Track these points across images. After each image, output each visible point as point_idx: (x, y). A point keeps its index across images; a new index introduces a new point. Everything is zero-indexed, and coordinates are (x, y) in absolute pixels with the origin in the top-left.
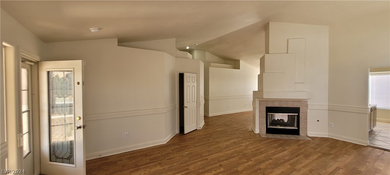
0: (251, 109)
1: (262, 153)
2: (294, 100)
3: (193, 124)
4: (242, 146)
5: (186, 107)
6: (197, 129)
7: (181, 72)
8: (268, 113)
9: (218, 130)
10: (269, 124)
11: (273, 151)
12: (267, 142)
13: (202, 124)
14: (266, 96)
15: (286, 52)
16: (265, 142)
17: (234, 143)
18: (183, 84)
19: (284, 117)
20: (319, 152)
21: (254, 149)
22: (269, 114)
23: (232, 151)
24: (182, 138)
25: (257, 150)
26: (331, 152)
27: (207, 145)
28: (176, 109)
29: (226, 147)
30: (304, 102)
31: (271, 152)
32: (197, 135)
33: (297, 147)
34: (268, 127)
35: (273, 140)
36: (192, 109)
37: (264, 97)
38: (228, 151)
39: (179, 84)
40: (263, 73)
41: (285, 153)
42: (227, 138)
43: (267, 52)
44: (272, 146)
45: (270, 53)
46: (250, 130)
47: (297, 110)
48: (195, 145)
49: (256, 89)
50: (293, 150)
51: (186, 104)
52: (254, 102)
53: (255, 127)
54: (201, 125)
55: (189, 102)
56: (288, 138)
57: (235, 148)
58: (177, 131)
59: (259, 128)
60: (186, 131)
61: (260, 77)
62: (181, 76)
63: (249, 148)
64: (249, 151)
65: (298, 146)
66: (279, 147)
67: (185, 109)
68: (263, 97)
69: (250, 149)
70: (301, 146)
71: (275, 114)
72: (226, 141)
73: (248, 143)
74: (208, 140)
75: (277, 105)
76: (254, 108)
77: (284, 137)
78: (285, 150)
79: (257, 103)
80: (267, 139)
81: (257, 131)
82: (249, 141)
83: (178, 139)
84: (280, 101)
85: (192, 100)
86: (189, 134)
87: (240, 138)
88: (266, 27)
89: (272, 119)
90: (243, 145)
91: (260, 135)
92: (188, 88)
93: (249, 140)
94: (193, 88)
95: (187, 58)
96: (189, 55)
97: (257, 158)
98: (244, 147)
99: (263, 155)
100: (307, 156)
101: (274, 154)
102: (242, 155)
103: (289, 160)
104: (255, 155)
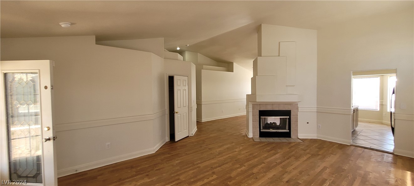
0: (244, 113)
1: (255, 157)
2: (285, 103)
3: (184, 130)
4: (236, 151)
5: (176, 113)
6: (190, 136)
7: (171, 75)
8: (261, 117)
9: (211, 135)
10: (262, 128)
11: (266, 155)
12: (260, 146)
13: (194, 130)
14: (259, 100)
15: (278, 55)
16: (258, 146)
17: (228, 149)
18: (173, 88)
19: (276, 120)
20: (308, 153)
21: (247, 154)
22: (262, 118)
23: (225, 157)
24: (172, 147)
25: (250, 154)
26: (320, 153)
27: (199, 152)
28: (166, 115)
29: (219, 154)
30: (295, 104)
31: (264, 156)
32: (189, 142)
33: (288, 150)
34: (261, 131)
35: (266, 143)
36: (184, 115)
37: (257, 101)
38: (222, 157)
39: (169, 88)
40: (256, 76)
41: (277, 156)
42: (221, 144)
43: (260, 54)
44: (265, 149)
45: (262, 55)
46: (244, 134)
47: (288, 113)
48: (186, 153)
49: (250, 93)
50: (284, 153)
51: (176, 110)
52: (247, 105)
53: (248, 131)
54: (193, 132)
55: (180, 107)
56: (281, 141)
57: (229, 154)
58: (167, 139)
59: (252, 132)
60: (178, 138)
61: (253, 80)
62: (171, 79)
63: (242, 153)
64: (243, 156)
65: (290, 148)
66: (272, 150)
67: (176, 115)
68: (256, 100)
69: (243, 154)
70: (293, 149)
71: (268, 118)
72: (220, 147)
73: (241, 148)
74: (201, 147)
75: (269, 108)
76: (248, 112)
77: (277, 140)
78: (277, 153)
79: (251, 106)
80: (260, 143)
81: (251, 135)
82: (242, 146)
83: (169, 147)
84: (272, 104)
85: (183, 105)
86: (181, 141)
87: (233, 143)
88: (258, 29)
89: (265, 122)
90: (236, 150)
91: (253, 140)
92: (179, 92)
93: (242, 144)
94: (185, 92)
95: (177, 60)
96: (180, 57)
97: (250, 162)
98: (237, 152)
99: (256, 160)
100: (297, 158)
101: (266, 158)
102: (236, 160)
103: (281, 163)
104: (248, 160)
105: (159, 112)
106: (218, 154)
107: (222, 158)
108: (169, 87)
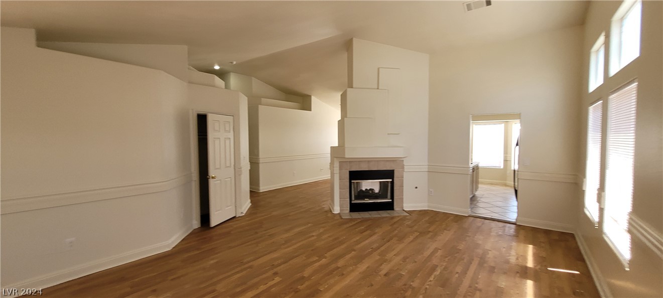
0: (327, 176)
1: (341, 243)
2: (385, 159)
3: (227, 207)
4: (313, 236)
5: (213, 178)
6: (237, 216)
7: (202, 112)
8: (352, 181)
9: (274, 213)
10: (353, 198)
11: (358, 238)
12: (351, 225)
13: (246, 205)
14: (349, 155)
15: (376, 87)
16: (348, 225)
17: (300, 233)
18: (207, 135)
19: (373, 185)
20: (416, 231)
21: (331, 239)
22: (354, 182)
23: (295, 246)
24: (204, 237)
25: (336, 239)
26: (430, 230)
27: (252, 242)
28: (193, 183)
29: (286, 242)
30: (398, 161)
31: (355, 240)
32: (235, 226)
33: (390, 228)
34: (353, 202)
35: (359, 221)
36: (226, 181)
37: (347, 156)
38: (289, 247)
39: (199, 135)
40: (345, 118)
41: (374, 238)
42: (289, 226)
43: (350, 85)
44: (357, 230)
45: (354, 86)
46: (326, 209)
47: (390, 174)
48: (229, 245)
49: (336, 144)
50: (384, 233)
51: (212, 172)
52: (332, 163)
53: (334, 203)
54: (243, 208)
55: (220, 169)
56: (379, 216)
57: (302, 241)
58: (196, 224)
59: (339, 205)
60: (214, 221)
61: (341, 124)
62: (202, 120)
63: (324, 237)
64: (323, 242)
65: (392, 225)
66: (367, 230)
67: (212, 184)
68: (344, 154)
70: (395, 226)
71: (362, 182)
72: (287, 231)
73: (322, 230)
74: (256, 233)
75: (364, 167)
76: (332, 174)
77: (374, 214)
78: (374, 234)
79: (337, 165)
80: (351, 220)
81: (337, 210)
82: (323, 227)
83: (199, 238)
84: (369, 161)
85: (226, 165)
86: (221, 226)
87: (309, 223)
88: (348, 46)
89: (358, 189)
90: (314, 234)
91: (340, 216)
92: (217, 142)
93: (323, 225)
94: (227, 142)
95: (214, 86)
96: (218, 81)
97: (335, 251)
98: (315, 238)
99: (343, 247)
100: (401, 239)
101: (358, 242)
102: (312, 250)
103: (378, 248)
104: (330, 248)
105: (175, 179)
106: (284, 242)
107: (291, 248)
108: (198, 133)
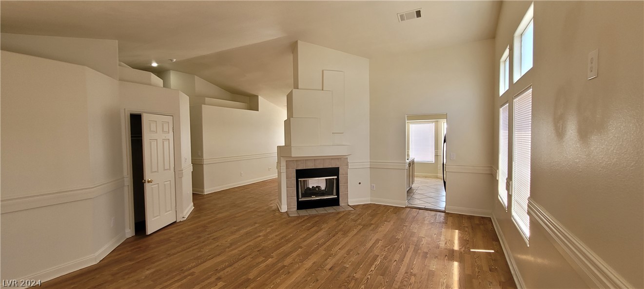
0: (275, 176)
1: (288, 241)
2: (331, 158)
3: (166, 212)
4: (260, 236)
5: (149, 182)
6: (178, 221)
7: (136, 111)
8: (299, 180)
9: (220, 216)
10: (300, 196)
11: (304, 235)
12: (298, 222)
13: (188, 209)
14: (295, 153)
15: (321, 89)
16: (295, 223)
17: (246, 234)
18: (141, 137)
19: (319, 182)
20: (359, 224)
21: (278, 238)
22: (301, 181)
23: (240, 249)
24: (139, 246)
25: (282, 238)
26: (372, 222)
27: (195, 247)
28: (126, 189)
29: (231, 244)
30: (343, 159)
31: (301, 237)
32: (175, 232)
33: (336, 223)
34: (300, 200)
35: (306, 218)
36: (165, 185)
37: (293, 156)
38: (235, 249)
39: (132, 137)
40: (291, 118)
41: (320, 234)
42: (235, 228)
43: (296, 87)
44: (304, 227)
45: (299, 88)
46: (274, 208)
47: (335, 171)
48: (168, 253)
49: (282, 143)
50: (330, 228)
51: (148, 176)
52: (279, 163)
53: (281, 203)
54: (185, 212)
55: (158, 171)
56: (326, 212)
57: (248, 242)
58: (129, 232)
59: (286, 204)
60: (151, 228)
61: (287, 124)
62: (136, 121)
63: (270, 237)
64: (270, 242)
65: (337, 220)
66: (314, 227)
67: (148, 188)
68: (291, 155)
69: (272, 239)
70: (341, 221)
71: (308, 180)
72: (233, 233)
73: (269, 230)
74: (199, 237)
75: (310, 166)
76: (279, 173)
77: (321, 211)
78: (321, 229)
79: (283, 164)
80: (298, 217)
81: (284, 208)
82: (271, 226)
83: (133, 247)
84: (315, 159)
85: (164, 167)
86: (157, 234)
87: (256, 223)
88: (293, 48)
89: (305, 187)
90: (261, 234)
91: (288, 215)
92: (154, 143)
93: (271, 224)
94: (166, 143)
95: (150, 84)
96: (155, 79)
97: (281, 250)
98: (262, 237)
99: (290, 244)
100: (345, 233)
101: (305, 239)
102: (258, 251)
103: (324, 243)
104: (278, 247)
105: (104, 184)
106: (229, 245)
107: (236, 251)
108: (131, 134)
